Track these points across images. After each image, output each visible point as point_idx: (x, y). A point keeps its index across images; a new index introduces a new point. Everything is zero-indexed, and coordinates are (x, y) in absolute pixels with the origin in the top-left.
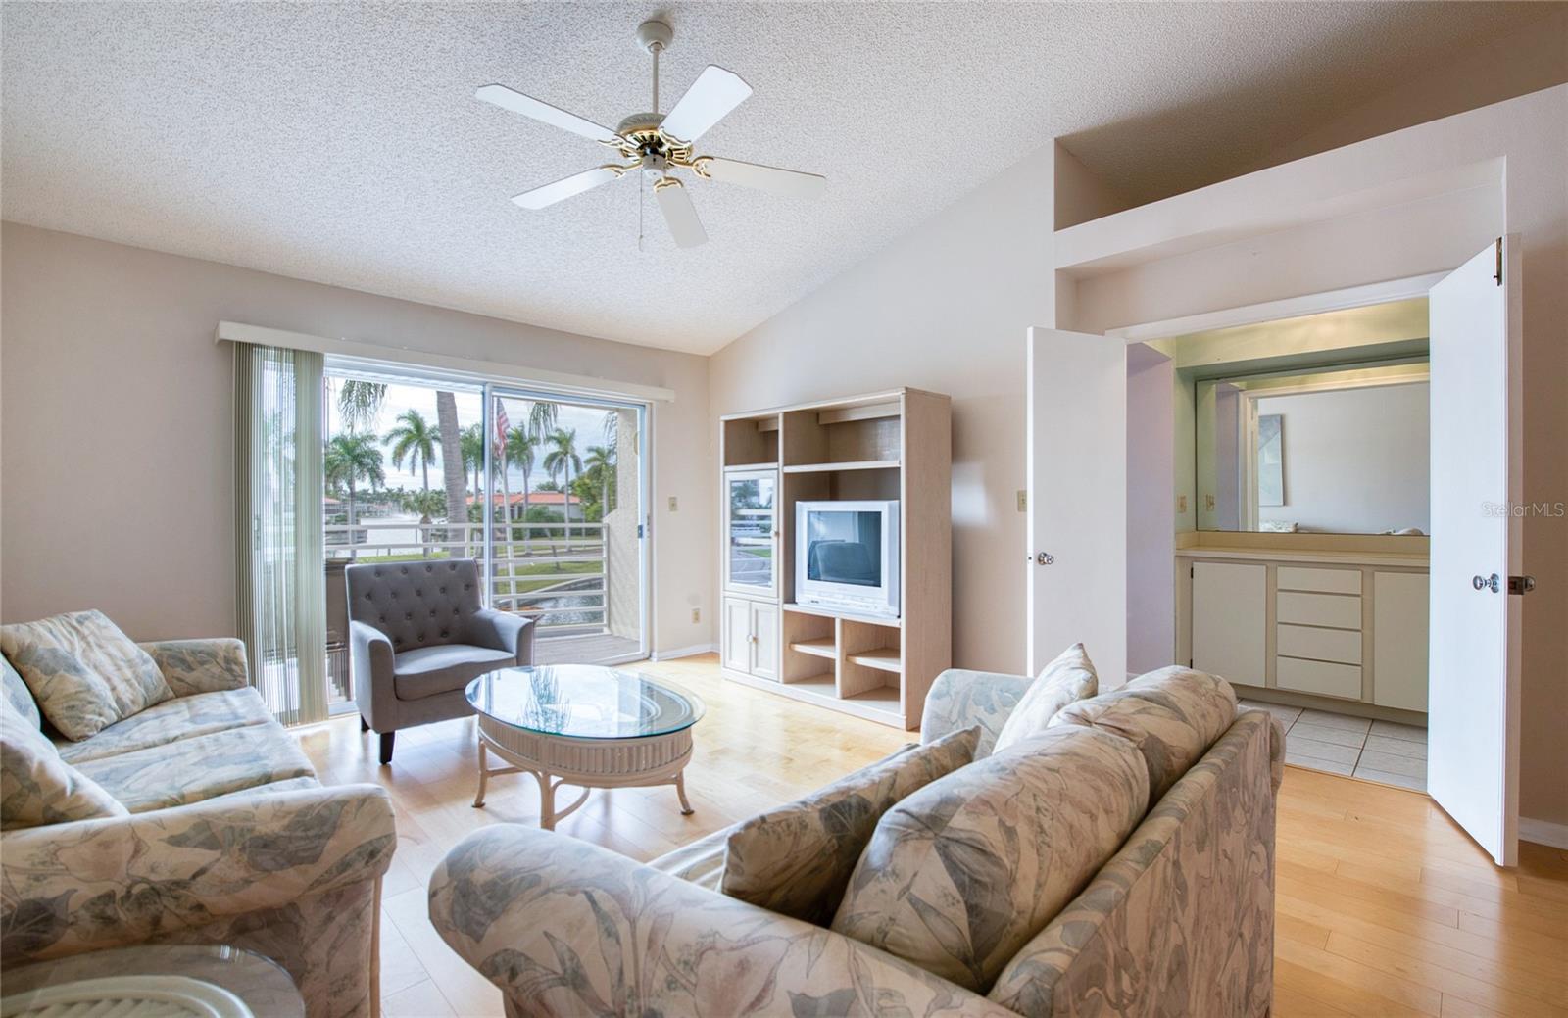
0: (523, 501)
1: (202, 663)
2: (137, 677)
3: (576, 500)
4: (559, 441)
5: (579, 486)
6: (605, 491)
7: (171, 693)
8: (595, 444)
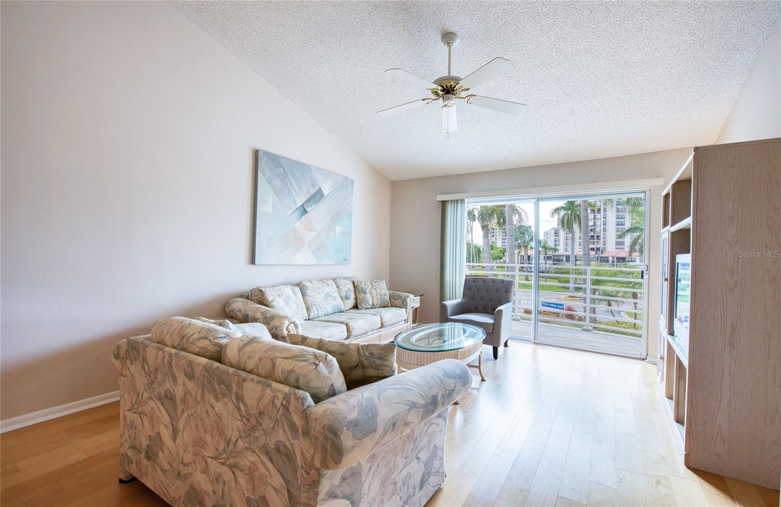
1: (398, 299)
2: (381, 298)
7: (390, 305)
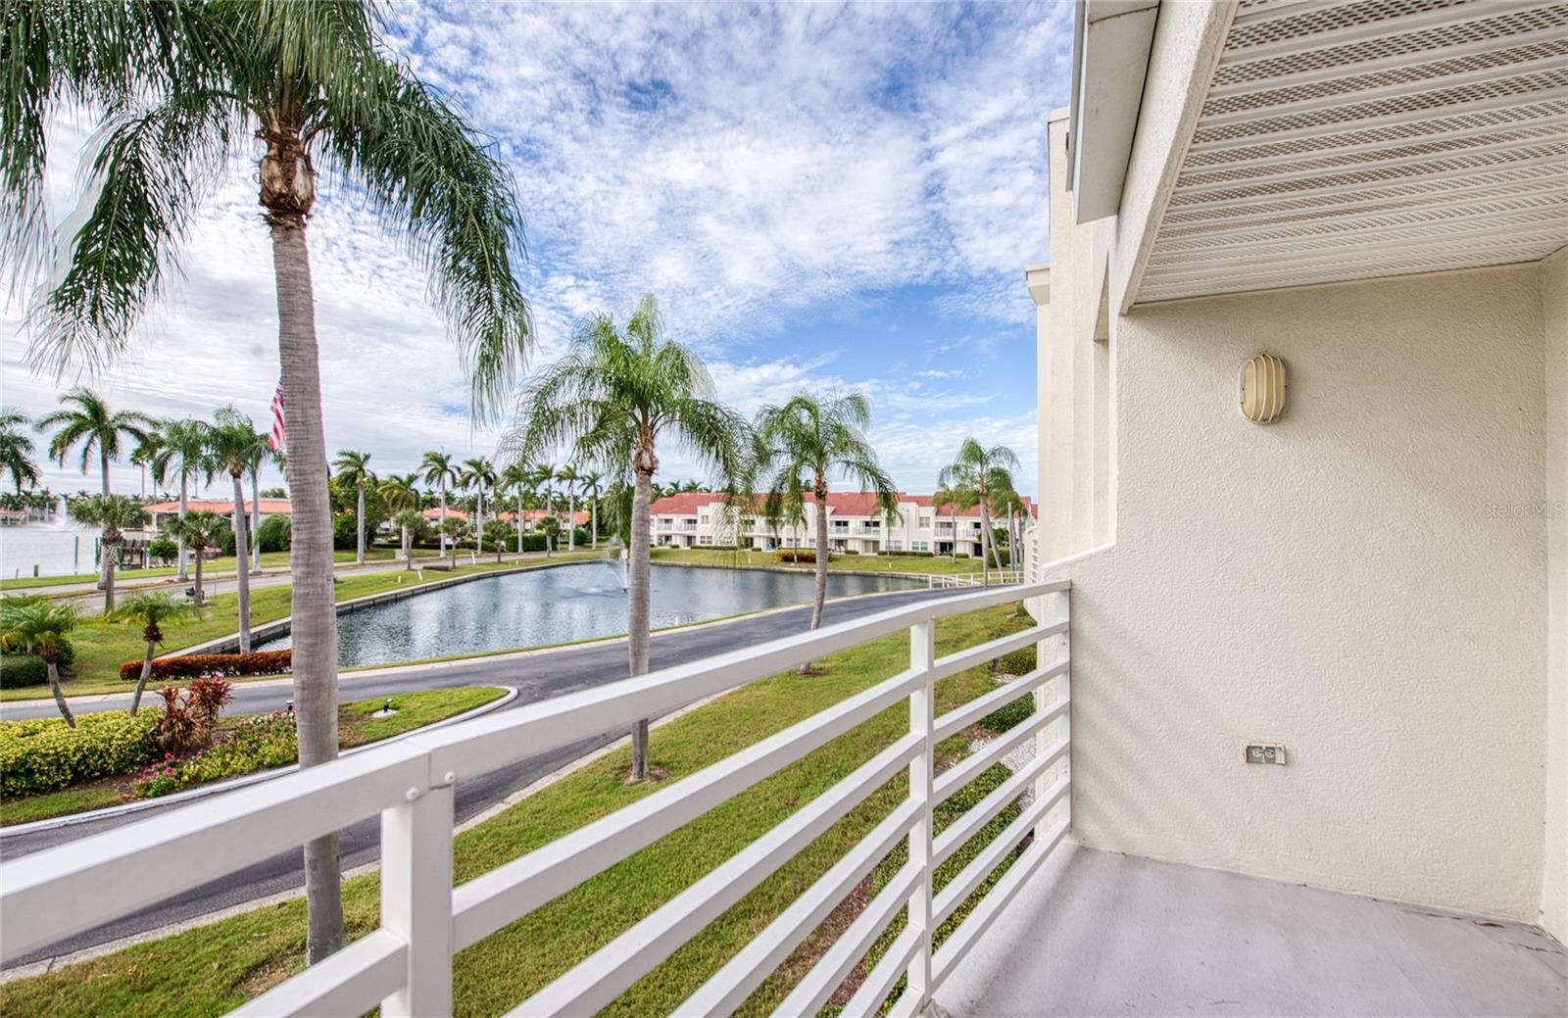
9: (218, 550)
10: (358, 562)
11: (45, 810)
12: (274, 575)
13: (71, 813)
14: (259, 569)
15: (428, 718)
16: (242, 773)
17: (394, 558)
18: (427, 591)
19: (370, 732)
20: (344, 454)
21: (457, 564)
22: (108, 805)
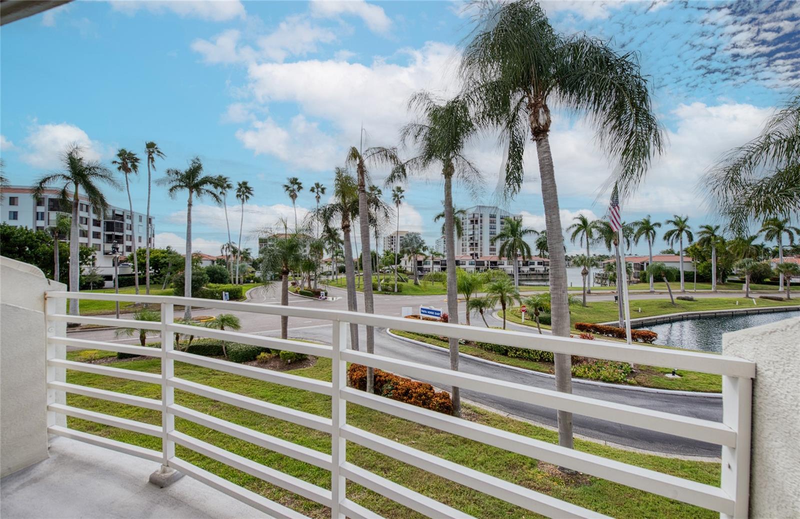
0: (649, 260)
3: (690, 259)
4: (676, 223)
5: (692, 250)
6: (714, 253)
8: (705, 224)
9: (639, 280)
10: (713, 290)
11: (529, 367)
12: (661, 293)
13: (535, 370)
14: (653, 290)
15: (697, 388)
16: (591, 379)
17: (741, 289)
18: (759, 313)
19: (657, 383)
20: (702, 227)
21: (792, 296)
22: (545, 372)
